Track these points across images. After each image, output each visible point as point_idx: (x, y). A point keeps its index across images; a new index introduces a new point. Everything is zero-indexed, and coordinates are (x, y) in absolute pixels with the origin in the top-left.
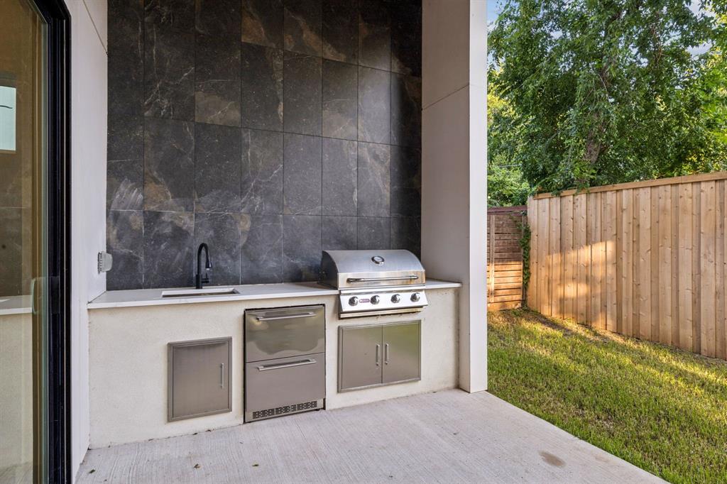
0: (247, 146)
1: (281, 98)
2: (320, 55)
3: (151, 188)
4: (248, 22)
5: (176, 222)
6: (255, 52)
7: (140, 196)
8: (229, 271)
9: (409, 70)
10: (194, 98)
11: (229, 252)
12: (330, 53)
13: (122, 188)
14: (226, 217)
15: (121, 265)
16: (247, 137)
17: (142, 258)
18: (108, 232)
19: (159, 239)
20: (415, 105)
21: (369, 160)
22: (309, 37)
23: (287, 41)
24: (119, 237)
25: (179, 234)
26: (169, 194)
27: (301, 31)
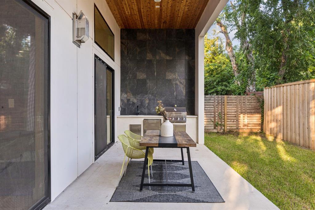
0: (148, 83)
1: (156, 71)
2: (165, 59)
3: (128, 94)
4: (148, 54)
5: (133, 101)
6: (150, 61)
7: (126, 96)
8: (144, 112)
9: (191, 58)
10: (136, 74)
11: (144, 107)
12: (168, 58)
13: (123, 94)
14: (143, 99)
15: (123, 110)
16: (148, 81)
17: (127, 109)
18: (121, 103)
19: (130, 104)
20: (193, 67)
21: (179, 84)
22: (163, 55)
23: (157, 57)
24: (122, 104)
25: (134, 103)
26: (132, 95)
27: (161, 54)
